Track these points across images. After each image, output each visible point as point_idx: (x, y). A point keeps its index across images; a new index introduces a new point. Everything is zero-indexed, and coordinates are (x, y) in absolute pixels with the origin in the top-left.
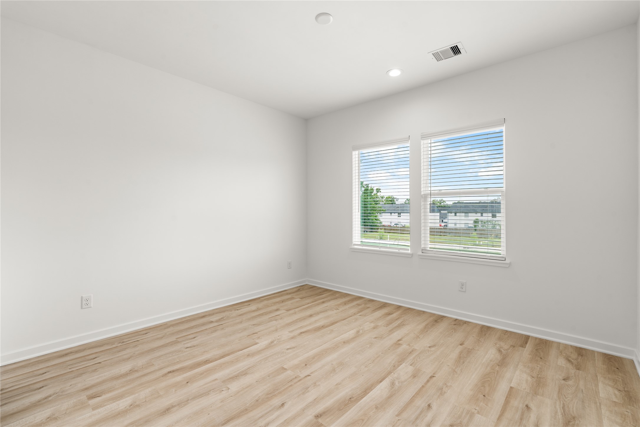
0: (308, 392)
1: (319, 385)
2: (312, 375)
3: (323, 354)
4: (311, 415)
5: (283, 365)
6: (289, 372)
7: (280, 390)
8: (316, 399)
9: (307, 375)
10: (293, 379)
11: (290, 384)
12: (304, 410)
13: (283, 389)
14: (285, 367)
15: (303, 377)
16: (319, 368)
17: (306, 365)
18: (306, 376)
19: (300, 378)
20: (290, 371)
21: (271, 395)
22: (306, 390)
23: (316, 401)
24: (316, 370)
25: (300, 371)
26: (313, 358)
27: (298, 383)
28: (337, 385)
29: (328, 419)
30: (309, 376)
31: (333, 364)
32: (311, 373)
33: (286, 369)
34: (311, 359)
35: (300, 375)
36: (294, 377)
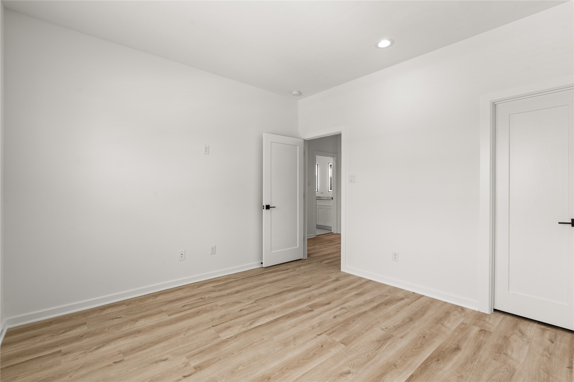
0: (318, 323)
1: (310, 327)
2: (315, 335)
3: (303, 360)
4: (316, 312)
5: (347, 348)
6: (338, 340)
7: (340, 325)
8: (312, 319)
9: (320, 336)
10: (332, 333)
11: (333, 329)
12: (320, 314)
13: (338, 326)
14: (343, 346)
15: (323, 334)
16: (309, 341)
17: (322, 346)
18: (321, 334)
19: (326, 333)
20: (336, 341)
21: (345, 323)
22: (320, 324)
23: (313, 317)
24: (312, 339)
25: (327, 340)
26: (314, 354)
27: (327, 329)
28: (296, 326)
29: (306, 309)
30: (318, 335)
31: (294, 345)
32: (316, 337)
33: (342, 343)
34: (317, 353)
35: (326, 336)
36: (331, 335)
